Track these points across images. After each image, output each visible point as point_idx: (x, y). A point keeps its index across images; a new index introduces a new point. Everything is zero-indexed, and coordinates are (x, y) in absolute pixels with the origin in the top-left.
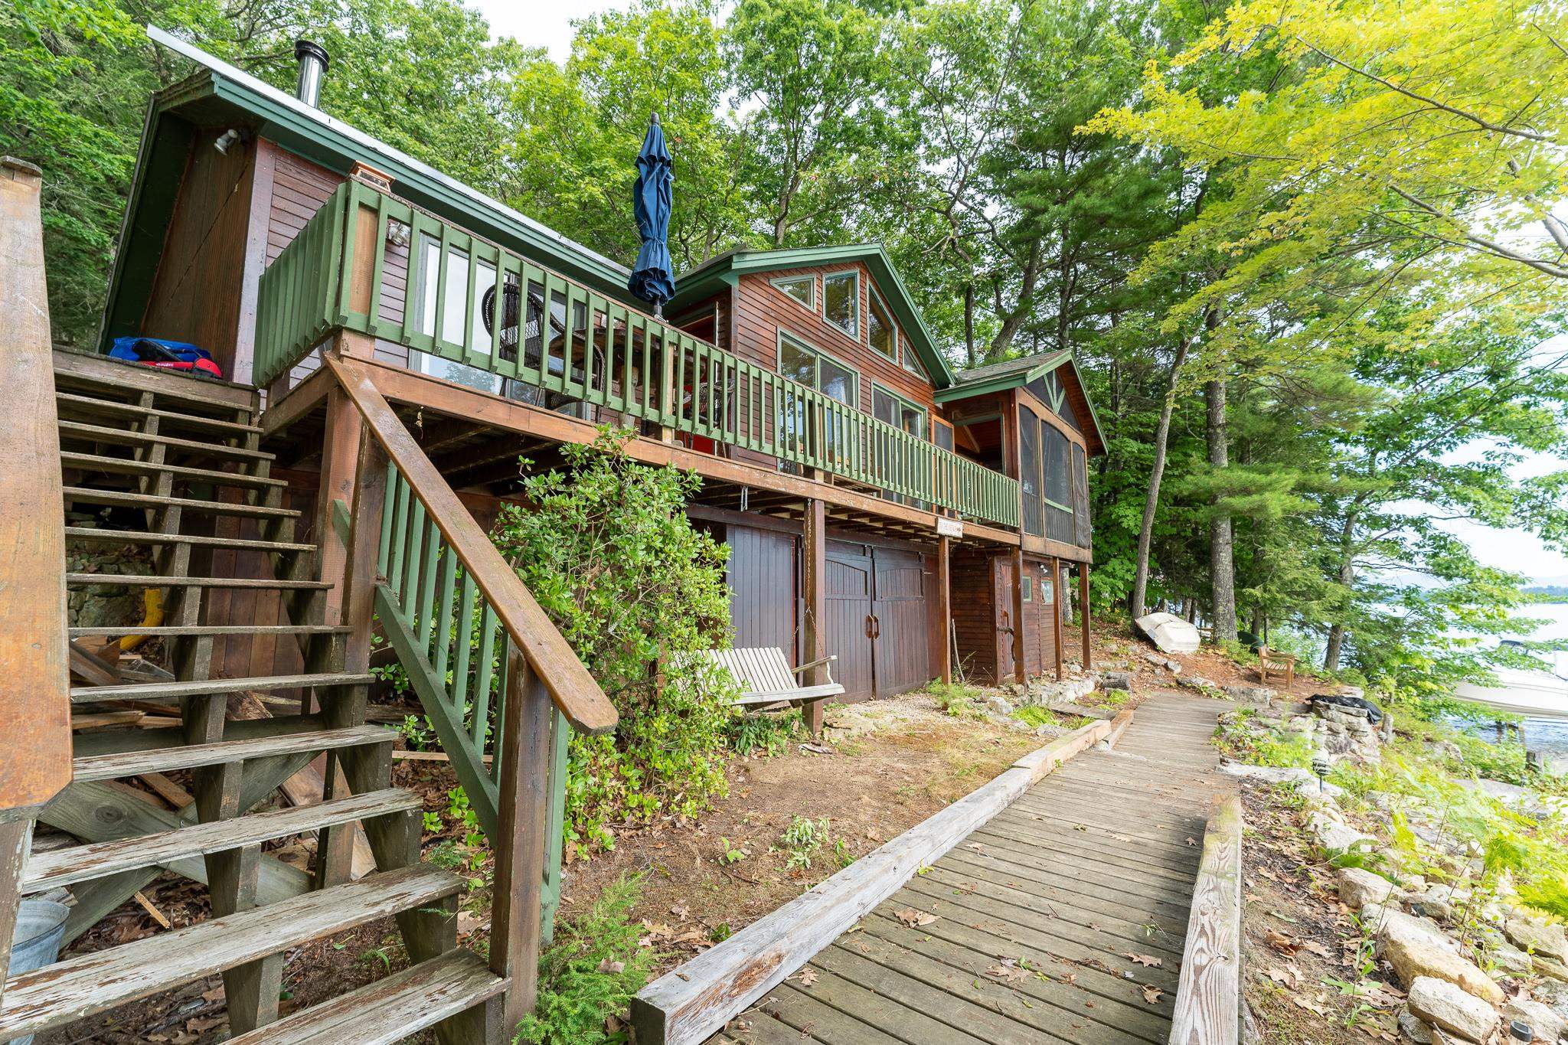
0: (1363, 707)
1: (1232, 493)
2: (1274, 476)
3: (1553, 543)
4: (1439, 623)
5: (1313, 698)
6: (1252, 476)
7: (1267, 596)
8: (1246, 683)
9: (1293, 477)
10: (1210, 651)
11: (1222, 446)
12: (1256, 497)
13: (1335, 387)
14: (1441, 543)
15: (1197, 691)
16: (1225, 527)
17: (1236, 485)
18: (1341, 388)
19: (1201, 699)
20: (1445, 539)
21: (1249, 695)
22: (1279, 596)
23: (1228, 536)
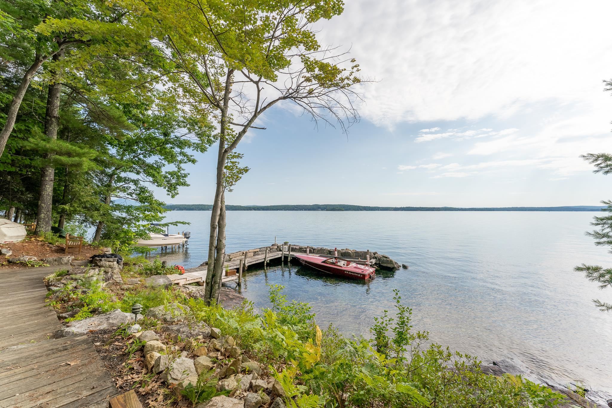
0: (115, 257)
1: (60, 154)
2: (86, 150)
3: (169, 193)
4: (137, 219)
5: (94, 257)
6: (74, 148)
7: (72, 209)
8: (56, 254)
9: (94, 153)
10: (33, 239)
11: (55, 129)
12: (77, 159)
13: (118, 118)
14: (143, 190)
15: (24, 265)
16: (51, 172)
17: (63, 151)
18: (121, 119)
19: (27, 270)
20: (144, 189)
21: (59, 262)
22: (78, 209)
23: (52, 177)
